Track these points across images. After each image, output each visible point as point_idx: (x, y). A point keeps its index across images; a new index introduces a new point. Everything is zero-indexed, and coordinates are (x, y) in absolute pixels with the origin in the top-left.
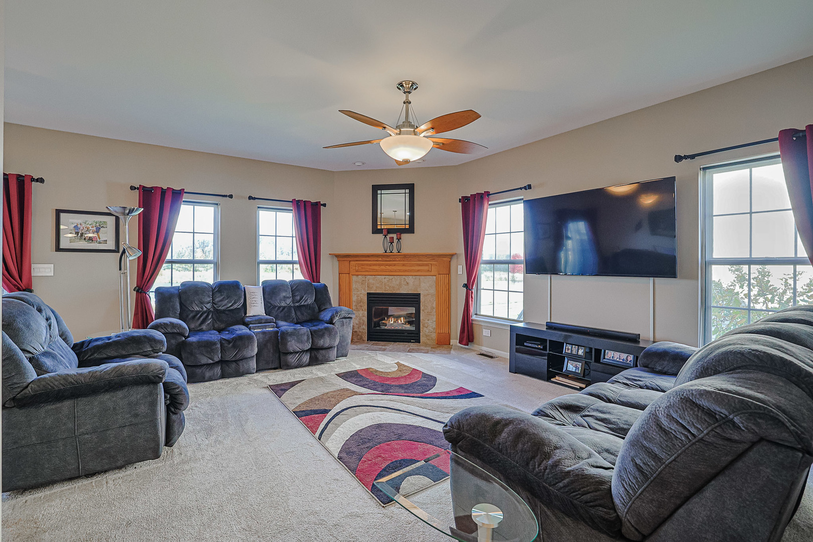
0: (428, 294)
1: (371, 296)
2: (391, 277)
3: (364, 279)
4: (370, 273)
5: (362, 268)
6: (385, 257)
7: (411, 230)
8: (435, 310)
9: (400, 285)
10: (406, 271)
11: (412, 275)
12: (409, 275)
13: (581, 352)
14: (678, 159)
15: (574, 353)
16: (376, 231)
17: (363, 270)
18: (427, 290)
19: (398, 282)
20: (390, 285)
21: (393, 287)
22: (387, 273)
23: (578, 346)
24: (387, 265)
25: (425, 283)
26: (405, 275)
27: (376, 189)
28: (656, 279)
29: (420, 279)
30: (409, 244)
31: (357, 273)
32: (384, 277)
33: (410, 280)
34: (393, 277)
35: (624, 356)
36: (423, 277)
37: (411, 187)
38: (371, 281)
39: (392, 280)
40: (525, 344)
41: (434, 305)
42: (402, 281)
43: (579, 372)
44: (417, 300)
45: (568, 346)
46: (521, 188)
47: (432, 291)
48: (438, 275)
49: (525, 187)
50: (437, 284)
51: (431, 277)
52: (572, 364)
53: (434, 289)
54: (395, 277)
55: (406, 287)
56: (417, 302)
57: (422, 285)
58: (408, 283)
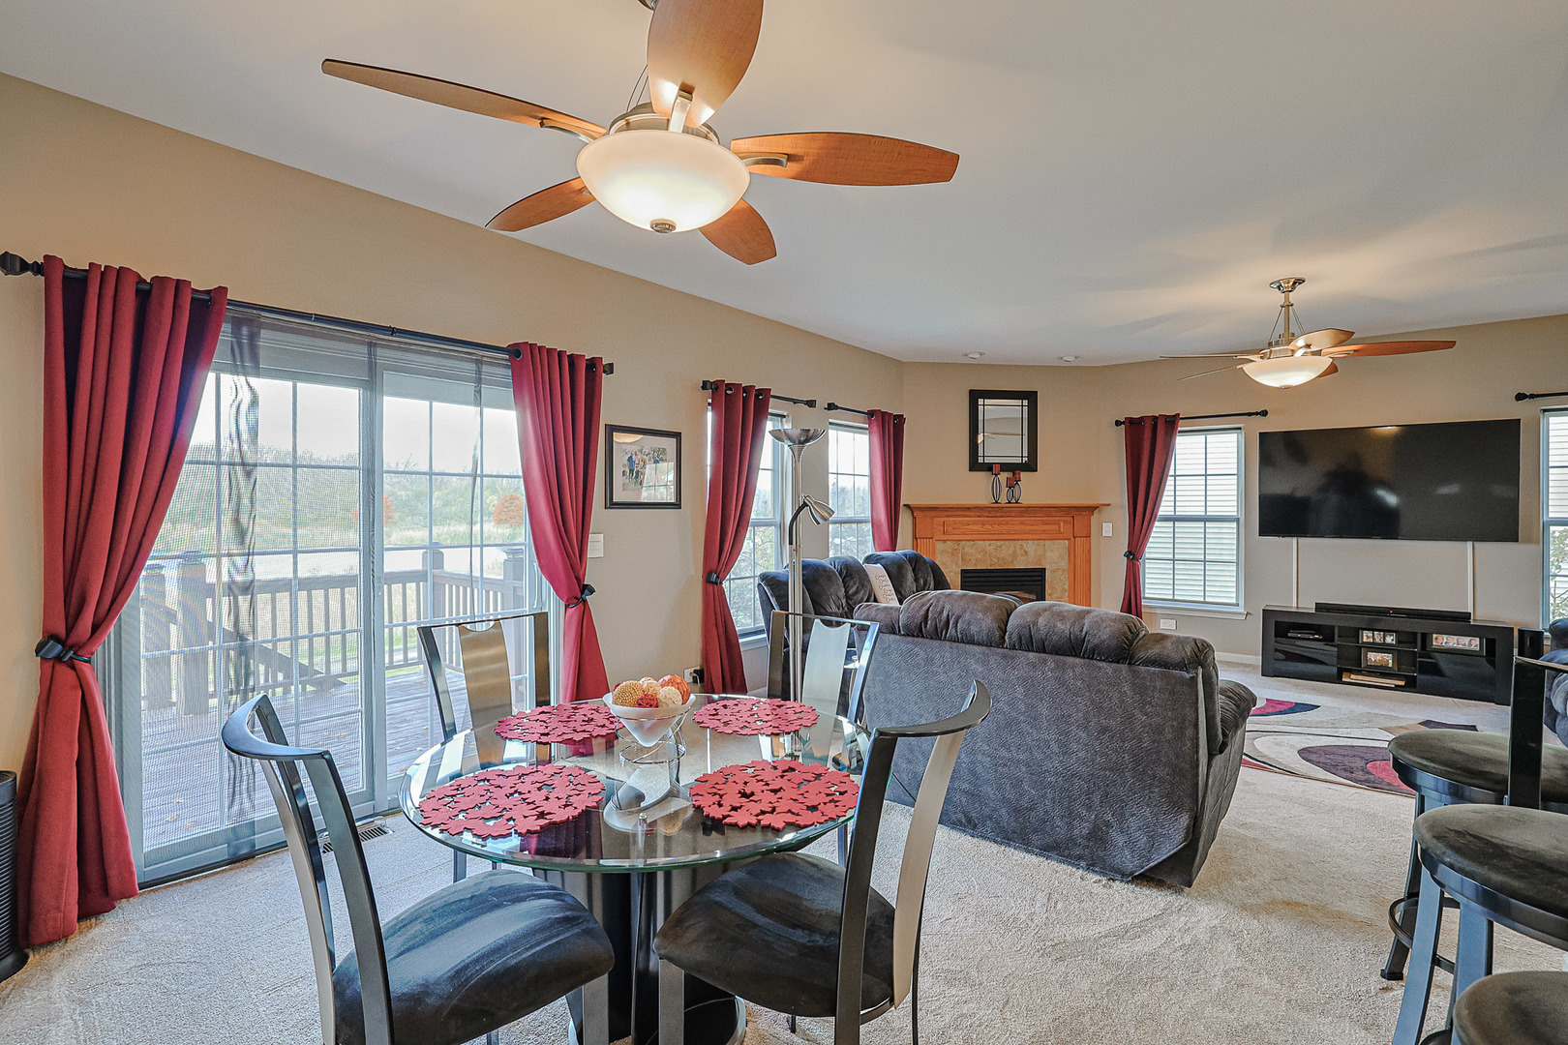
0: (1057, 570)
1: (968, 575)
2: (999, 543)
3: (956, 546)
4: (968, 537)
5: (954, 528)
6: (993, 511)
7: (1031, 466)
8: (1067, 594)
9: (1014, 555)
10: (1025, 533)
11: (1033, 540)
12: (1028, 540)
13: (1390, 640)
14: (1520, 397)
15: (1378, 640)
16: (975, 465)
17: (956, 532)
18: (1056, 564)
19: (1012, 549)
20: (998, 556)
21: (1003, 559)
22: (996, 537)
23: (1384, 631)
24: (995, 524)
25: (1053, 551)
26: (1022, 540)
27: (975, 396)
28: (1477, 544)
29: (1045, 546)
30: (1032, 490)
31: (945, 537)
32: (988, 543)
33: (1031, 546)
34: (1002, 542)
35: (1465, 640)
36: (1049, 542)
37: (1031, 397)
38: (967, 549)
39: (1001, 547)
40: (1289, 635)
41: (1066, 586)
42: (1018, 548)
43: (1390, 665)
44: (1040, 578)
45: (1365, 633)
46: (1250, 414)
47: (1064, 564)
48: (1072, 539)
49: (1257, 414)
50: (1072, 552)
51: (1062, 541)
52: (1374, 657)
53: (1067, 561)
54: (1007, 542)
55: (1023, 558)
56: (1040, 583)
57: (1049, 554)
58: (1026, 552)
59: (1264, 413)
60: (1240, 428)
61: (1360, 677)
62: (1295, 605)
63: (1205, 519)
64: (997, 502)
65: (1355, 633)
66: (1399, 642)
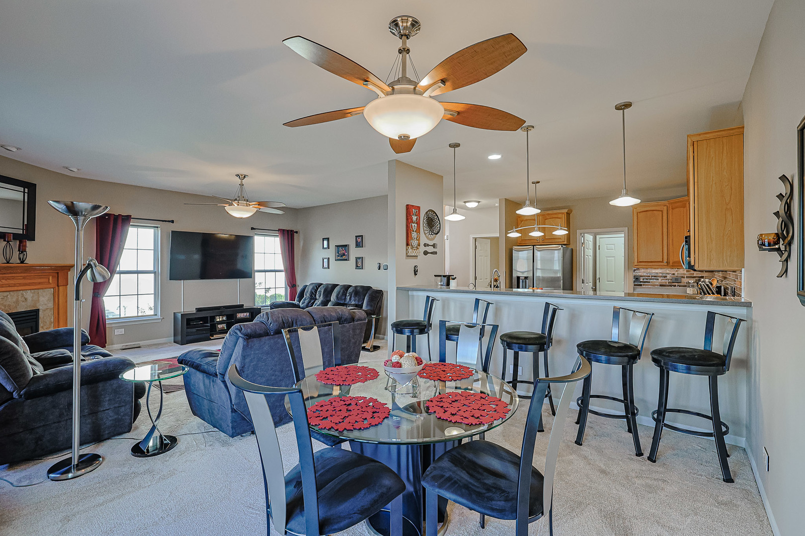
0: (47, 309)
2: (5, 294)
6: (7, 268)
7: (30, 237)
9: (17, 302)
11: (30, 290)
12: (27, 290)
13: (224, 318)
14: (252, 229)
15: (221, 320)
18: (46, 305)
19: (14, 299)
21: (9, 306)
22: (4, 289)
23: (222, 315)
24: (4, 279)
25: (43, 297)
26: (22, 290)
28: (240, 279)
29: (38, 293)
33: (29, 295)
34: (8, 293)
35: (245, 314)
36: (41, 290)
37: (31, 187)
39: (7, 296)
40: (191, 324)
41: (52, 320)
42: (20, 297)
43: (226, 328)
44: (35, 317)
45: (217, 317)
46: (165, 221)
47: (51, 305)
48: (57, 287)
49: (169, 221)
50: (56, 296)
51: (49, 289)
52: (220, 326)
53: (52, 302)
54: (12, 293)
55: (24, 304)
56: (35, 320)
57: (41, 299)
58: (25, 299)
59: (173, 222)
60: (157, 227)
61: (217, 336)
62: (182, 311)
63: (138, 272)
64: (8, 263)
65: (213, 318)
66: (227, 318)
